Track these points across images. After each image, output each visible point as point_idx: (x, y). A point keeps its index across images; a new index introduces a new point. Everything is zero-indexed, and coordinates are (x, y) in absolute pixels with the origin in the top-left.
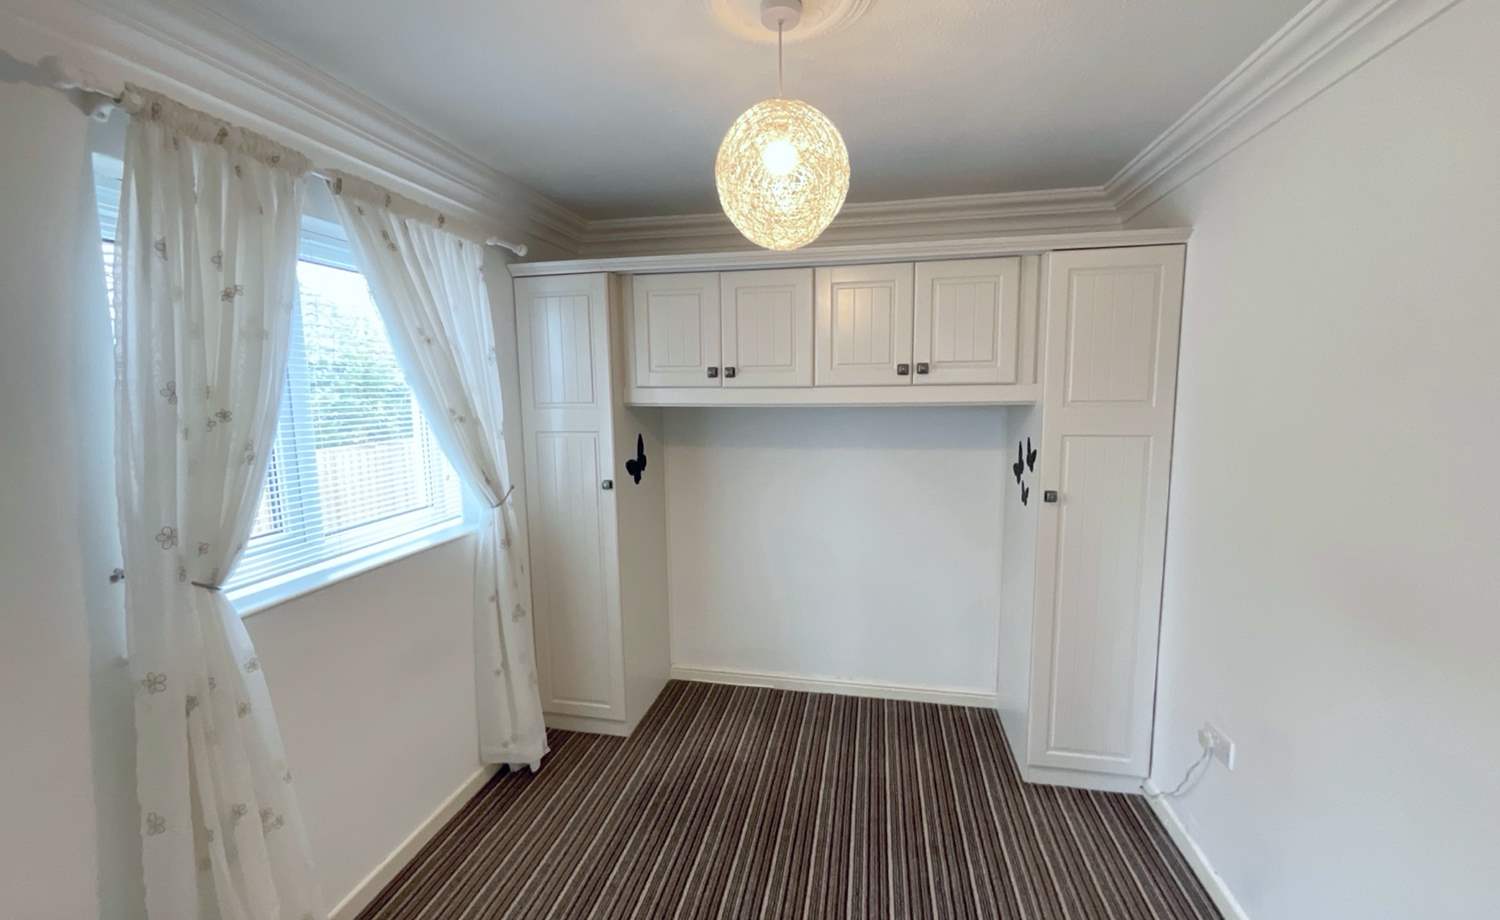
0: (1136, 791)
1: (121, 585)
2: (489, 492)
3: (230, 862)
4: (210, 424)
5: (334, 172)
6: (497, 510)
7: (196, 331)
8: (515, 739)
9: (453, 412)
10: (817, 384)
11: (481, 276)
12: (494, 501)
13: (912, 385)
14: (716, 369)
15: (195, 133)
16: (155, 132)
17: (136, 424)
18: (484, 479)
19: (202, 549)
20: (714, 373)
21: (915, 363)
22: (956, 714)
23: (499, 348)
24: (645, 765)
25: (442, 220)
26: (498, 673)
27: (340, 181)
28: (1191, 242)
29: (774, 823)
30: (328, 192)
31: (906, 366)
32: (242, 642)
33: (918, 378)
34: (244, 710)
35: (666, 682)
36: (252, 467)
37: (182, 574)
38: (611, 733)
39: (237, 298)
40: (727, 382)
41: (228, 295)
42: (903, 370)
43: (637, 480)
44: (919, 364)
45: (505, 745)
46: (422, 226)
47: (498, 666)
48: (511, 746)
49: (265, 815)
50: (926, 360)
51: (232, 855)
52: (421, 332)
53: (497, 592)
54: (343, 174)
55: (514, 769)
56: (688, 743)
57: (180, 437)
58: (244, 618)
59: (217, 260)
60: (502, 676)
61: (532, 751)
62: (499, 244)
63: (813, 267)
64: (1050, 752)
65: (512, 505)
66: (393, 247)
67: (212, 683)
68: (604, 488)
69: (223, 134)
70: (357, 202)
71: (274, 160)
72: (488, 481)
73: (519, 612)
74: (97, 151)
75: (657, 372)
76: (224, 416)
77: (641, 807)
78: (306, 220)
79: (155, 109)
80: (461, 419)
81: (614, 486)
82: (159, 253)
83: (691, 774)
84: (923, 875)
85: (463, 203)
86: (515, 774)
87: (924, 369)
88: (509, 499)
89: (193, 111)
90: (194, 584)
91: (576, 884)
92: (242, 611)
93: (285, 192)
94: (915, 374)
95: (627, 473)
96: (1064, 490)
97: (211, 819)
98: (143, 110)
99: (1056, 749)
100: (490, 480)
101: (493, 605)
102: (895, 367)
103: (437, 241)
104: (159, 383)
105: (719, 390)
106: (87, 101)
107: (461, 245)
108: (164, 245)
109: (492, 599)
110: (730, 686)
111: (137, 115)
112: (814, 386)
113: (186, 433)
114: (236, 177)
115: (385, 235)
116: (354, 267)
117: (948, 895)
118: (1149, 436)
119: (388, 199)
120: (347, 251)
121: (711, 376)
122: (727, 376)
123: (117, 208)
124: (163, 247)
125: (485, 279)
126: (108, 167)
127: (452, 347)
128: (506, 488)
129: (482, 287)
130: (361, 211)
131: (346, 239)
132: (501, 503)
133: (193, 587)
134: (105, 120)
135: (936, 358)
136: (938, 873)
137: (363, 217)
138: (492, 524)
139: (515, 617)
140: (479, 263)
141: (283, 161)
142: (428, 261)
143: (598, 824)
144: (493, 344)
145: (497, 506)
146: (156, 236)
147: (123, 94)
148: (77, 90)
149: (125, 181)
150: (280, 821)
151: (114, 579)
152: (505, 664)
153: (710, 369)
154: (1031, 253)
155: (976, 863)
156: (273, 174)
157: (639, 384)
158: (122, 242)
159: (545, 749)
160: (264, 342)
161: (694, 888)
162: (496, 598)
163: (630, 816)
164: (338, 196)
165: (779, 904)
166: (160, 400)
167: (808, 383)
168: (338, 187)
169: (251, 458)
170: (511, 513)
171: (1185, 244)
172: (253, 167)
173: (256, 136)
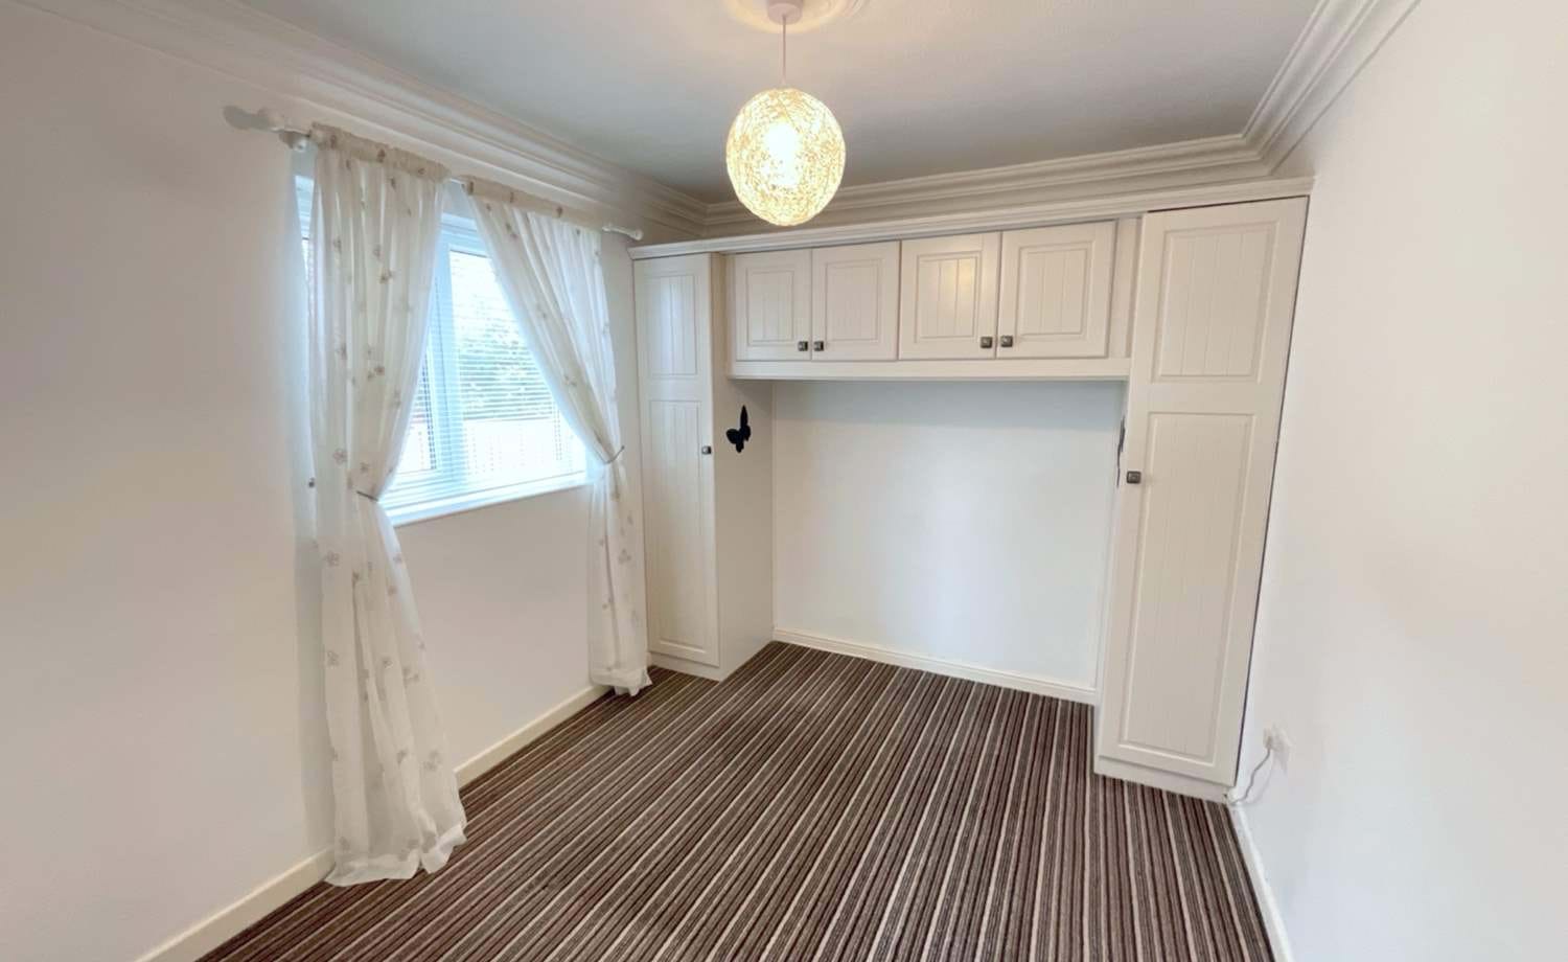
0: (1219, 800)
1: (314, 490)
2: (601, 449)
3: (380, 698)
4: (370, 377)
5: (468, 177)
6: (608, 467)
7: (361, 307)
8: (618, 665)
9: (567, 378)
10: (900, 357)
11: (597, 259)
12: (607, 459)
13: (995, 358)
14: (806, 344)
15: (363, 157)
16: (334, 158)
17: (323, 375)
18: (595, 439)
19: (364, 468)
20: (805, 346)
21: (1000, 335)
22: (1047, 705)
23: (613, 325)
24: (729, 706)
25: (560, 211)
26: (605, 607)
27: (472, 184)
28: (1313, 194)
29: (827, 767)
30: (464, 194)
31: (990, 340)
32: (393, 543)
33: (1002, 352)
34: (392, 591)
35: (767, 642)
36: (399, 411)
37: (350, 484)
38: (707, 677)
39: (391, 281)
40: (817, 355)
41: (384, 279)
42: (987, 344)
43: (740, 448)
44: (1003, 337)
45: (609, 669)
46: (543, 219)
47: (606, 601)
48: (614, 671)
49: (406, 671)
50: (1010, 333)
51: (382, 692)
52: (539, 307)
53: (606, 537)
54: (475, 178)
55: (619, 692)
56: (771, 693)
57: (349, 384)
58: (397, 528)
59: (377, 252)
60: (609, 610)
61: (633, 679)
62: (616, 230)
63: (900, 240)
64: (1122, 746)
65: (623, 463)
66: (515, 236)
67: (370, 566)
68: (703, 453)
69: (382, 155)
70: (486, 201)
71: (421, 171)
72: (600, 440)
73: (625, 557)
74: (300, 174)
75: (754, 346)
76: (380, 370)
77: (715, 737)
78: (445, 217)
79: (333, 141)
80: (574, 384)
81: (713, 450)
82: (337, 249)
83: (765, 719)
84: (952, 831)
85: (584, 194)
86: (619, 697)
87: (1009, 343)
88: (619, 458)
89: (361, 139)
90: (359, 493)
91: (644, 783)
92: (394, 523)
93: (429, 196)
94: (999, 348)
95: (728, 442)
96: (1149, 471)
97: (369, 664)
98: (325, 143)
99: (1130, 742)
100: (600, 439)
101: (603, 549)
102: (979, 340)
103: (556, 233)
104: (337, 345)
105: (810, 363)
106: (290, 138)
107: (578, 232)
108: (339, 242)
109: (601, 543)
110: (847, 657)
111: (322, 146)
112: (897, 359)
113: (354, 381)
114: (391, 189)
115: (508, 227)
116: (483, 253)
117: (971, 849)
118: (1251, 415)
119: (512, 197)
120: (475, 239)
121: (801, 350)
122: (817, 350)
123: (309, 213)
124: (339, 244)
125: (601, 262)
126: (305, 184)
127: (566, 321)
128: (617, 448)
129: (598, 271)
130: (489, 208)
131: (476, 228)
132: (612, 459)
133: (357, 496)
134: (301, 151)
135: (1021, 331)
136: (968, 832)
137: (491, 214)
138: (603, 477)
139: (621, 561)
140: (595, 246)
141: (427, 171)
142: (546, 247)
143: (674, 744)
144: (607, 320)
145: (609, 462)
146: (335, 236)
147: (310, 131)
148: (280, 131)
149: (315, 194)
150: (416, 677)
151: (311, 485)
152: (611, 600)
153: (801, 343)
154: (1128, 216)
155: (1011, 831)
156: (419, 182)
157: (739, 358)
158: (313, 240)
159: (644, 680)
160: (409, 316)
161: (740, 804)
162: (605, 542)
163: (703, 742)
164: (471, 197)
165: (810, 827)
166: (337, 356)
167: (892, 356)
168: (471, 189)
169: (398, 404)
170: (622, 470)
171: (1309, 196)
172: (405, 179)
173: (407, 154)
